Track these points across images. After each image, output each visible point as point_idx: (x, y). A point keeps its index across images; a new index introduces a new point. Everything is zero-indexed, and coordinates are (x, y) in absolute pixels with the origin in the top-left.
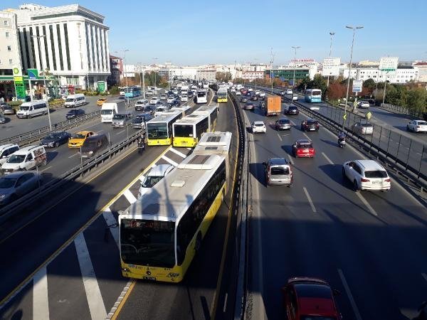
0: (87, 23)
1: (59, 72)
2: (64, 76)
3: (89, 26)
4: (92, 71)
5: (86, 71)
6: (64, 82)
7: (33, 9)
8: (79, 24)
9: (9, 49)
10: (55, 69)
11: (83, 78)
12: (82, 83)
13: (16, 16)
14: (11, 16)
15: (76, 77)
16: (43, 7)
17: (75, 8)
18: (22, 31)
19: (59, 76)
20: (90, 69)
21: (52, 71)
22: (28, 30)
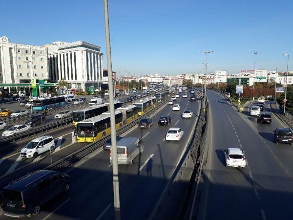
0: (87, 52)
1: (70, 81)
2: (73, 83)
3: (89, 54)
4: (90, 80)
5: (85, 80)
6: (73, 86)
7: (59, 44)
8: (82, 52)
9: (42, 67)
10: (69, 79)
11: (84, 84)
12: (83, 87)
13: (48, 49)
14: (44, 49)
15: (80, 84)
16: (65, 43)
17: (80, 43)
18: (52, 56)
19: (70, 83)
20: (88, 79)
21: (67, 80)
22: (55, 56)
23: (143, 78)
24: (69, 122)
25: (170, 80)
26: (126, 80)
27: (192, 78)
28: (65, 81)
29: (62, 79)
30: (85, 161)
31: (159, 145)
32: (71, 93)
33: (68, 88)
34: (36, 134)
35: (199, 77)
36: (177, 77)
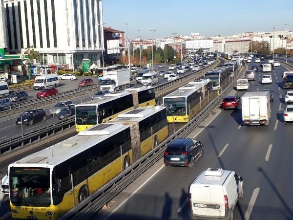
1: (45, 50)
2: (51, 54)
4: (81, 48)
5: (73, 48)
6: (50, 60)
10: (42, 46)
11: (70, 56)
12: (69, 61)
15: (63, 55)
18: (10, 5)
19: (45, 55)
20: (78, 46)
21: (38, 49)
22: (16, 4)
23: (169, 41)
24: (65, 127)
25: (223, 44)
26: (138, 46)
27: (266, 39)
28: (35, 50)
29: (28, 47)
30: (126, 200)
31: (260, 170)
32: (49, 72)
33: (42, 63)
34: (12, 148)
35: (280, 36)
36: (236, 37)
